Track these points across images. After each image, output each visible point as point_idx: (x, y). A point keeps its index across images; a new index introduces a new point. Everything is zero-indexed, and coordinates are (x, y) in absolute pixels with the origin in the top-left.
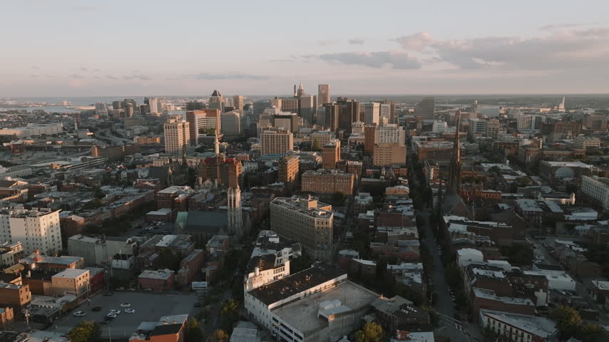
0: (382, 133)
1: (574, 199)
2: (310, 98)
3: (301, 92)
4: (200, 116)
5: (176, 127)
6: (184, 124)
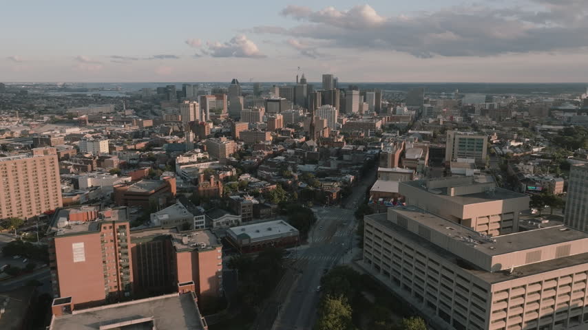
2: (303, 87)
3: (303, 81)
4: (211, 99)
5: (189, 106)
6: (195, 104)
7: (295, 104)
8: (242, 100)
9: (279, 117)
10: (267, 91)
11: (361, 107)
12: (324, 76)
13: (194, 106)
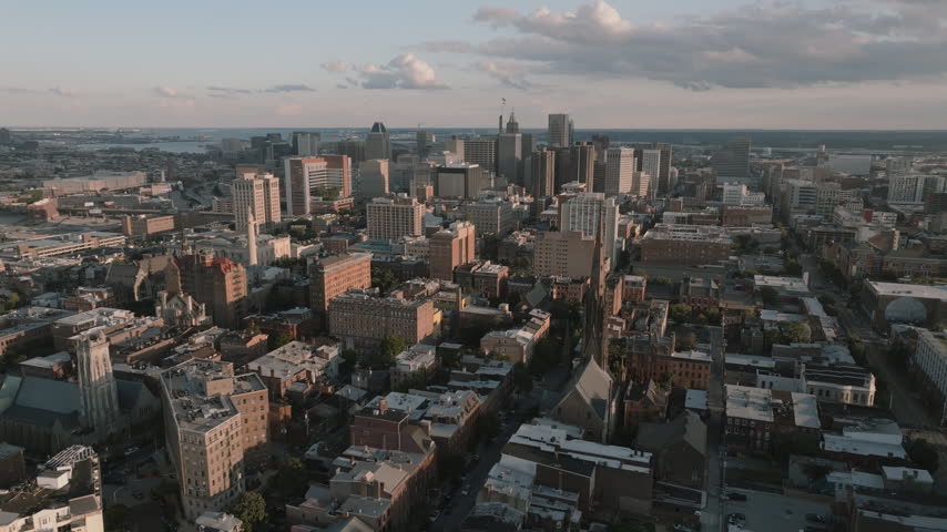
0: (574, 210)
1: (873, 389)
2: (514, 138)
3: (512, 126)
4: (314, 167)
5: (252, 186)
6: (268, 180)
7: (497, 175)
8: (384, 166)
9: (465, 231)
10: (441, 147)
11: (636, 181)
12: (550, 116)
13: (267, 184)
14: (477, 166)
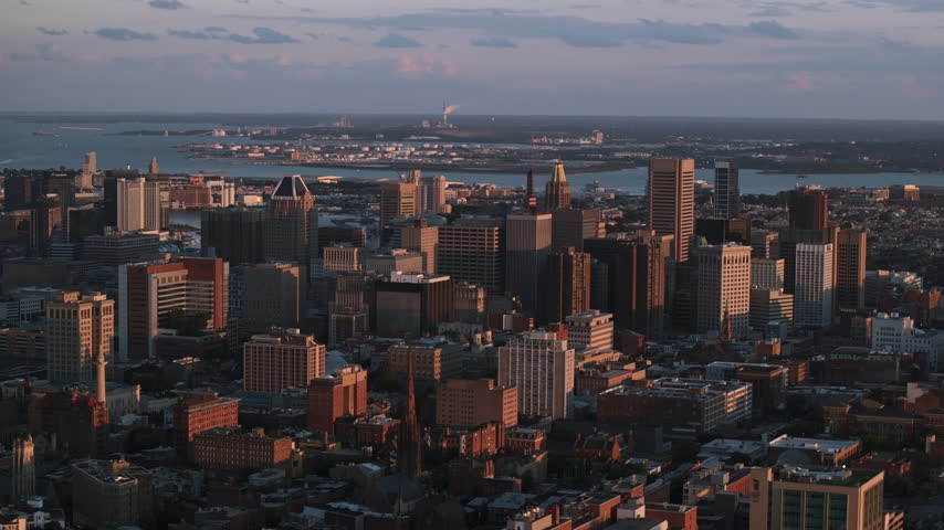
4: (165, 279)
5: (76, 313)
6: (99, 303)
9: (352, 377)
13: (97, 310)
14: (447, 278)
